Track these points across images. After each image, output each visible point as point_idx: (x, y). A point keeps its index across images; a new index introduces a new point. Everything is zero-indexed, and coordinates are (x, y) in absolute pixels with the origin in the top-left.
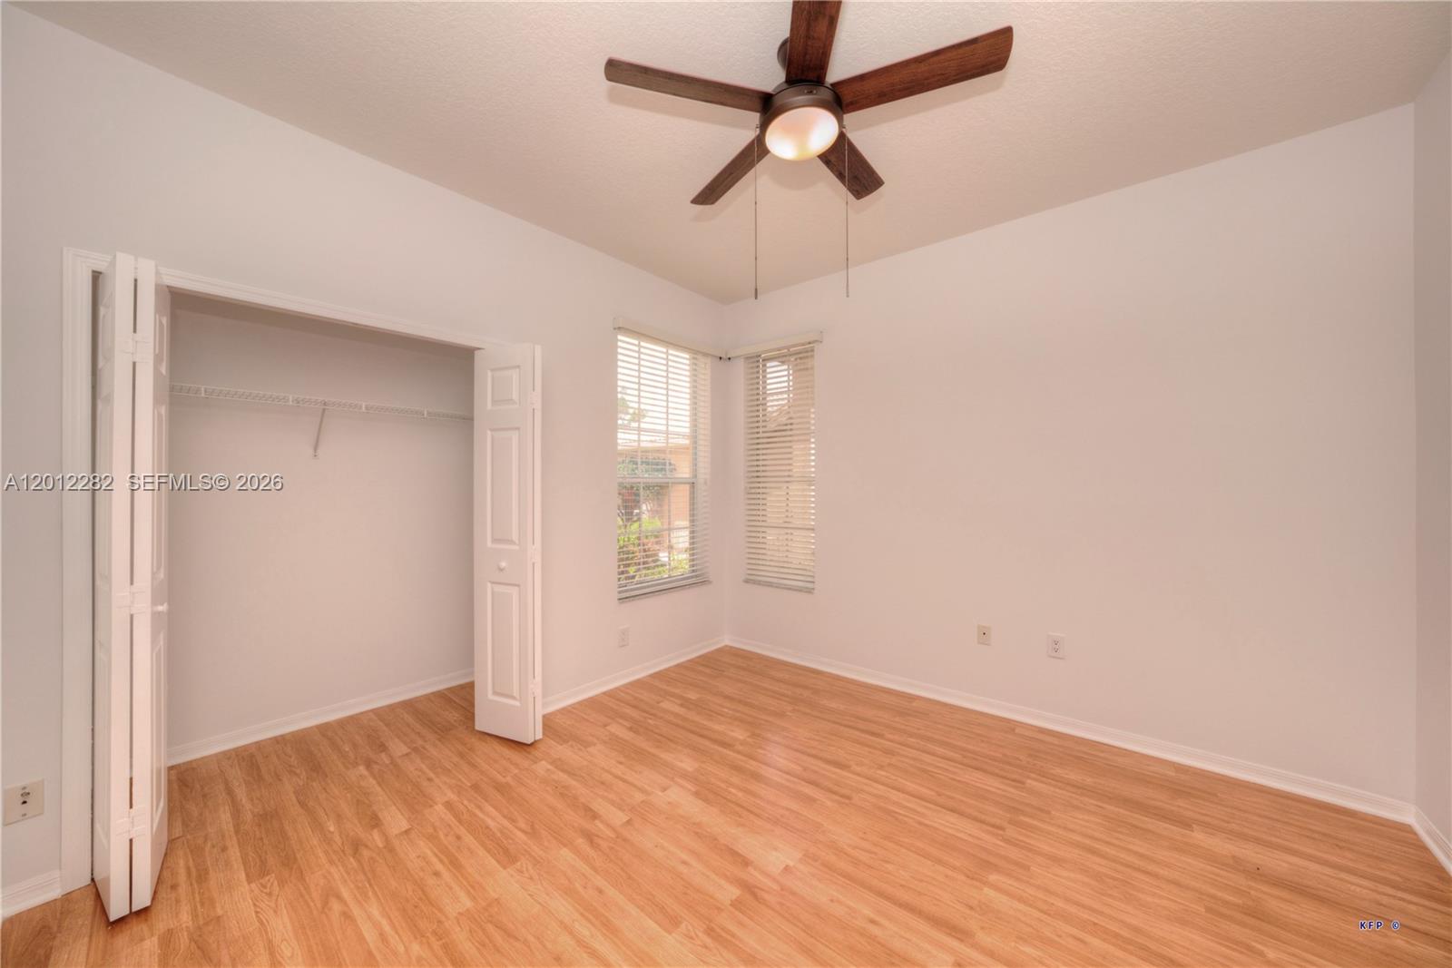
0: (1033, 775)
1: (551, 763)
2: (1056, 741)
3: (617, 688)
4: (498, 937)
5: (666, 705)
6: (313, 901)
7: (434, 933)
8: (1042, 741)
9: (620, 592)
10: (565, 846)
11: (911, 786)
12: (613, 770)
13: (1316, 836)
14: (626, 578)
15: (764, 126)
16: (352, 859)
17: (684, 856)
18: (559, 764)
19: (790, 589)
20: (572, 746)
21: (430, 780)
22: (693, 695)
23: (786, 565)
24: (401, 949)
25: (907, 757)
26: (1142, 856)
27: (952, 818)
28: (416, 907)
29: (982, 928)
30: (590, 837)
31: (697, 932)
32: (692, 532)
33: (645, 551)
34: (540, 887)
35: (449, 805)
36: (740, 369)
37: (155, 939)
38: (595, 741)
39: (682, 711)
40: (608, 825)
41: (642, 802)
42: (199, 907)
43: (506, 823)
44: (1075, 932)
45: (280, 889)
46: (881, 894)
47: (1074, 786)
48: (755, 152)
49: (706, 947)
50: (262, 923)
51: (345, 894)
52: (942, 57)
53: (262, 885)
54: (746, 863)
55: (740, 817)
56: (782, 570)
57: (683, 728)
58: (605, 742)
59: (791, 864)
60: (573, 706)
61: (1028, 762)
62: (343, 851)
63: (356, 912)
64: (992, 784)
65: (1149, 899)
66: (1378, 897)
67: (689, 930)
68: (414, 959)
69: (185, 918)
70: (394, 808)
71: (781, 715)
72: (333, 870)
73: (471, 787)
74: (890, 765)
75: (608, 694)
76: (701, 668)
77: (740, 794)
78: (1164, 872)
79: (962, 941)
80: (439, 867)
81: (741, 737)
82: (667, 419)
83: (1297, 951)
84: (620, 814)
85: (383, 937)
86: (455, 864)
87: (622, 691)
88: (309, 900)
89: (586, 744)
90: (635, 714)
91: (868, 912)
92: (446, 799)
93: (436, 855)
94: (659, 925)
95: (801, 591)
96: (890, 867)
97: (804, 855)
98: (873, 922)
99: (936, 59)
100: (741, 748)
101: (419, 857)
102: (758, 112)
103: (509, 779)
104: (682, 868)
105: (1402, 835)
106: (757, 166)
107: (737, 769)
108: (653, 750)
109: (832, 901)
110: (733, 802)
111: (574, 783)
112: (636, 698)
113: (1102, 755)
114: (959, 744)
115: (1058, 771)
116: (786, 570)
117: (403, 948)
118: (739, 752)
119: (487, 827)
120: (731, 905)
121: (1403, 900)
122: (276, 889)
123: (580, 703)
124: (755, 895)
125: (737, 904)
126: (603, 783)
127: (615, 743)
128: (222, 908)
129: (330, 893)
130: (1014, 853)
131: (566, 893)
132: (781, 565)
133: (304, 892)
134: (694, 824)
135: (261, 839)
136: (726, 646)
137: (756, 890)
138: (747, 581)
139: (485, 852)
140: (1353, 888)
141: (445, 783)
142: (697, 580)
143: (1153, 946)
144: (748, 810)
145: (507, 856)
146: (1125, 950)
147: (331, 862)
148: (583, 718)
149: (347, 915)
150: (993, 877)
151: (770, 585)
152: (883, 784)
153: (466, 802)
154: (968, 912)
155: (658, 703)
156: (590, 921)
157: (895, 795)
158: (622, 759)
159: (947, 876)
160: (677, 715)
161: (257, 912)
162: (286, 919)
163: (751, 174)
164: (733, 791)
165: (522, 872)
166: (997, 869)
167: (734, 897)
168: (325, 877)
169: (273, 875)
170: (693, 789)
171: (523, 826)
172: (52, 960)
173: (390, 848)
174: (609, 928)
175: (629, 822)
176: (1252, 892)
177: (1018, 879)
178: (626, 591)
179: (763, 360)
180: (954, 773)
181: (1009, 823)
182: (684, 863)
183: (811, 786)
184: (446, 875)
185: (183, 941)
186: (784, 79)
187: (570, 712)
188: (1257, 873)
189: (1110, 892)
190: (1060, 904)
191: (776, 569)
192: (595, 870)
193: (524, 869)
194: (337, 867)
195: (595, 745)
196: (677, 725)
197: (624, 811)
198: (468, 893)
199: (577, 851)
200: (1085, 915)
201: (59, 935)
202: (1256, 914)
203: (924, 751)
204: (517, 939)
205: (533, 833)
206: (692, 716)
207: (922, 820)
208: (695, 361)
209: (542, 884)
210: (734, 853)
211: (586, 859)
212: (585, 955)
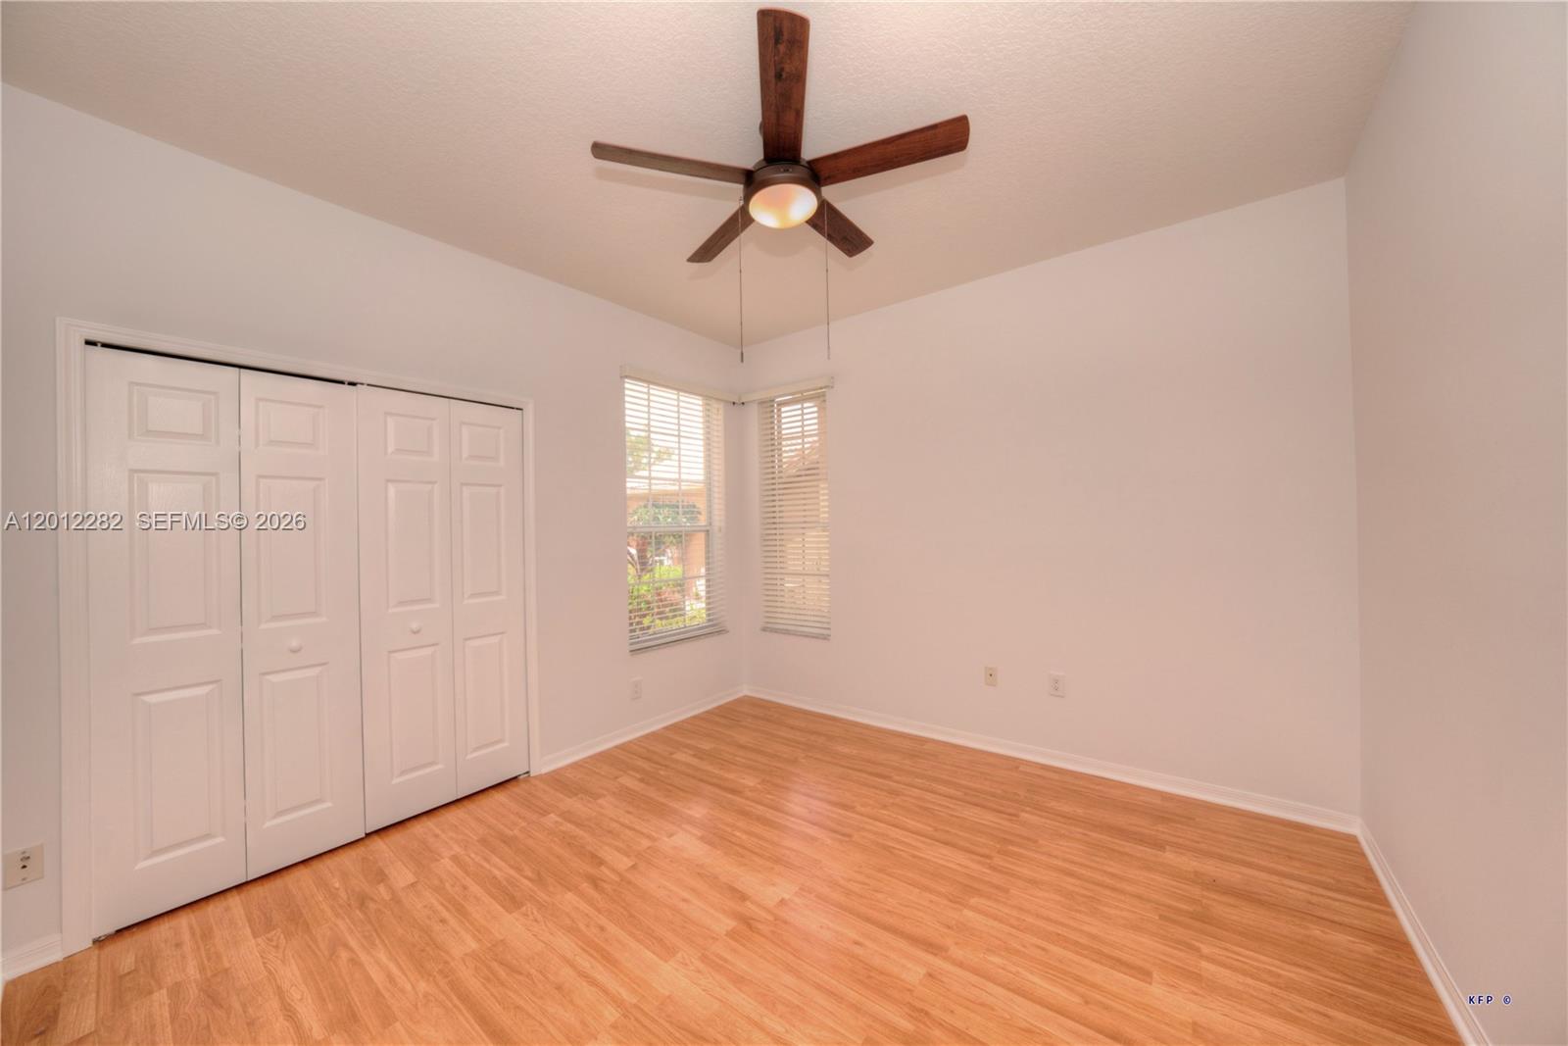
0: (1028, 809)
1: (560, 816)
2: (1056, 776)
3: (630, 742)
4: (502, 973)
5: (680, 756)
6: (319, 950)
7: (441, 972)
8: (1044, 778)
9: (632, 644)
10: (570, 890)
11: (911, 823)
12: (621, 820)
13: (1273, 850)
14: (642, 629)
15: (747, 198)
16: (358, 912)
17: (685, 895)
18: (568, 816)
19: (807, 636)
20: (582, 799)
21: (436, 836)
22: (706, 746)
23: (801, 612)
24: (408, 987)
25: (910, 796)
26: (1113, 875)
27: (945, 851)
28: (423, 951)
29: (956, 944)
30: (595, 882)
31: (693, 960)
32: (708, 581)
33: (661, 600)
34: (544, 927)
35: (455, 859)
36: (753, 414)
37: (164, 991)
38: (605, 793)
39: (695, 762)
40: (613, 870)
41: (649, 848)
42: (206, 962)
43: (512, 872)
44: (1039, 942)
45: (287, 943)
46: (868, 920)
47: (1065, 817)
48: (740, 221)
49: (699, 972)
50: (270, 972)
51: (353, 943)
52: (907, 139)
53: (269, 940)
54: (743, 897)
55: (742, 857)
56: (798, 617)
57: (694, 777)
58: (614, 793)
59: (786, 896)
60: (584, 760)
61: (1026, 797)
62: (349, 905)
63: (363, 957)
64: (988, 818)
65: (1113, 912)
66: (1310, 897)
67: (683, 958)
68: (421, 995)
69: (192, 971)
70: (400, 863)
71: (794, 762)
72: (340, 922)
73: (478, 841)
74: (893, 804)
75: (622, 747)
76: (717, 719)
77: (744, 837)
78: (1129, 888)
79: (936, 955)
80: (445, 914)
81: (751, 784)
82: (680, 467)
83: (1228, 945)
84: (625, 859)
85: (391, 978)
86: (461, 912)
87: (635, 744)
88: (316, 950)
89: (598, 796)
90: (646, 765)
91: (853, 935)
92: (453, 853)
93: (442, 905)
94: (658, 956)
95: (816, 638)
96: (880, 896)
97: (800, 889)
98: (857, 943)
99: (901, 141)
100: (749, 794)
101: (425, 907)
102: (741, 183)
103: (516, 832)
104: (683, 906)
105: (1348, 845)
106: (742, 235)
107: (744, 813)
108: (662, 800)
109: (821, 927)
110: (736, 845)
111: (581, 833)
112: (648, 750)
113: (1097, 788)
114: (964, 782)
115: (1053, 804)
116: (802, 618)
117: (410, 985)
118: (747, 798)
119: (495, 877)
120: (726, 935)
121: (1329, 898)
122: (283, 941)
123: (590, 757)
124: (750, 926)
125: (732, 934)
126: (610, 832)
127: (627, 795)
128: (230, 962)
129: (337, 943)
130: (996, 878)
131: (569, 932)
132: (798, 612)
133: (311, 943)
134: (697, 865)
135: (265, 898)
136: (746, 696)
137: (752, 921)
138: (764, 629)
139: (491, 900)
140: (1291, 891)
141: (451, 838)
142: (714, 629)
143: (1106, 950)
144: (752, 852)
145: (512, 901)
146: (1081, 955)
147: (337, 915)
148: (595, 772)
149: (354, 962)
150: (974, 901)
151: (787, 632)
152: (885, 823)
153: (473, 855)
154: (946, 930)
155: (672, 754)
156: (592, 956)
157: (894, 833)
158: (631, 809)
159: (931, 901)
160: (688, 765)
161: (264, 963)
162: (294, 967)
163: (735, 242)
164: (738, 834)
165: (527, 915)
166: (978, 893)
167: (730, 928)
168: (331, 929)
169: (279, 930)
170: (699, 834)
171: (530, 874)
172: (61, 1016)
173: (396, 900)
174: (609, 960)
175: (634, 867)
176: (1204, 901)
177: (996, 900)
178: (638, 642)
179: (778, 405)
180: (953, 809)
181: (999, 852)
182: (685, 900)
183: (815, 827)
184: (453, 922)
185: (193, 992)
186: (762, 157)
187: (581, 766)
188: (1213, 885)
189: (1079, 908)
190: (1030, 919)
191: (793, 617)
192: (599, 910)
193: (529, 913)
194: (343, 919)
195: (604, 796)
196: (688, 775)
197: (629, 856)
198: (474, 936)
199: (581, 895)
200: (1051, 928)
201: (65, 993)
202: (1204, 919)
203: (927, 791)
204: (521, 973)
205: (539, 880)
206: (705, 766)
207: (916, 853)
208: (708, 407)
209: (546, 926)
210: (733, 890)
211: (590, 902)
212: (584, 984)
